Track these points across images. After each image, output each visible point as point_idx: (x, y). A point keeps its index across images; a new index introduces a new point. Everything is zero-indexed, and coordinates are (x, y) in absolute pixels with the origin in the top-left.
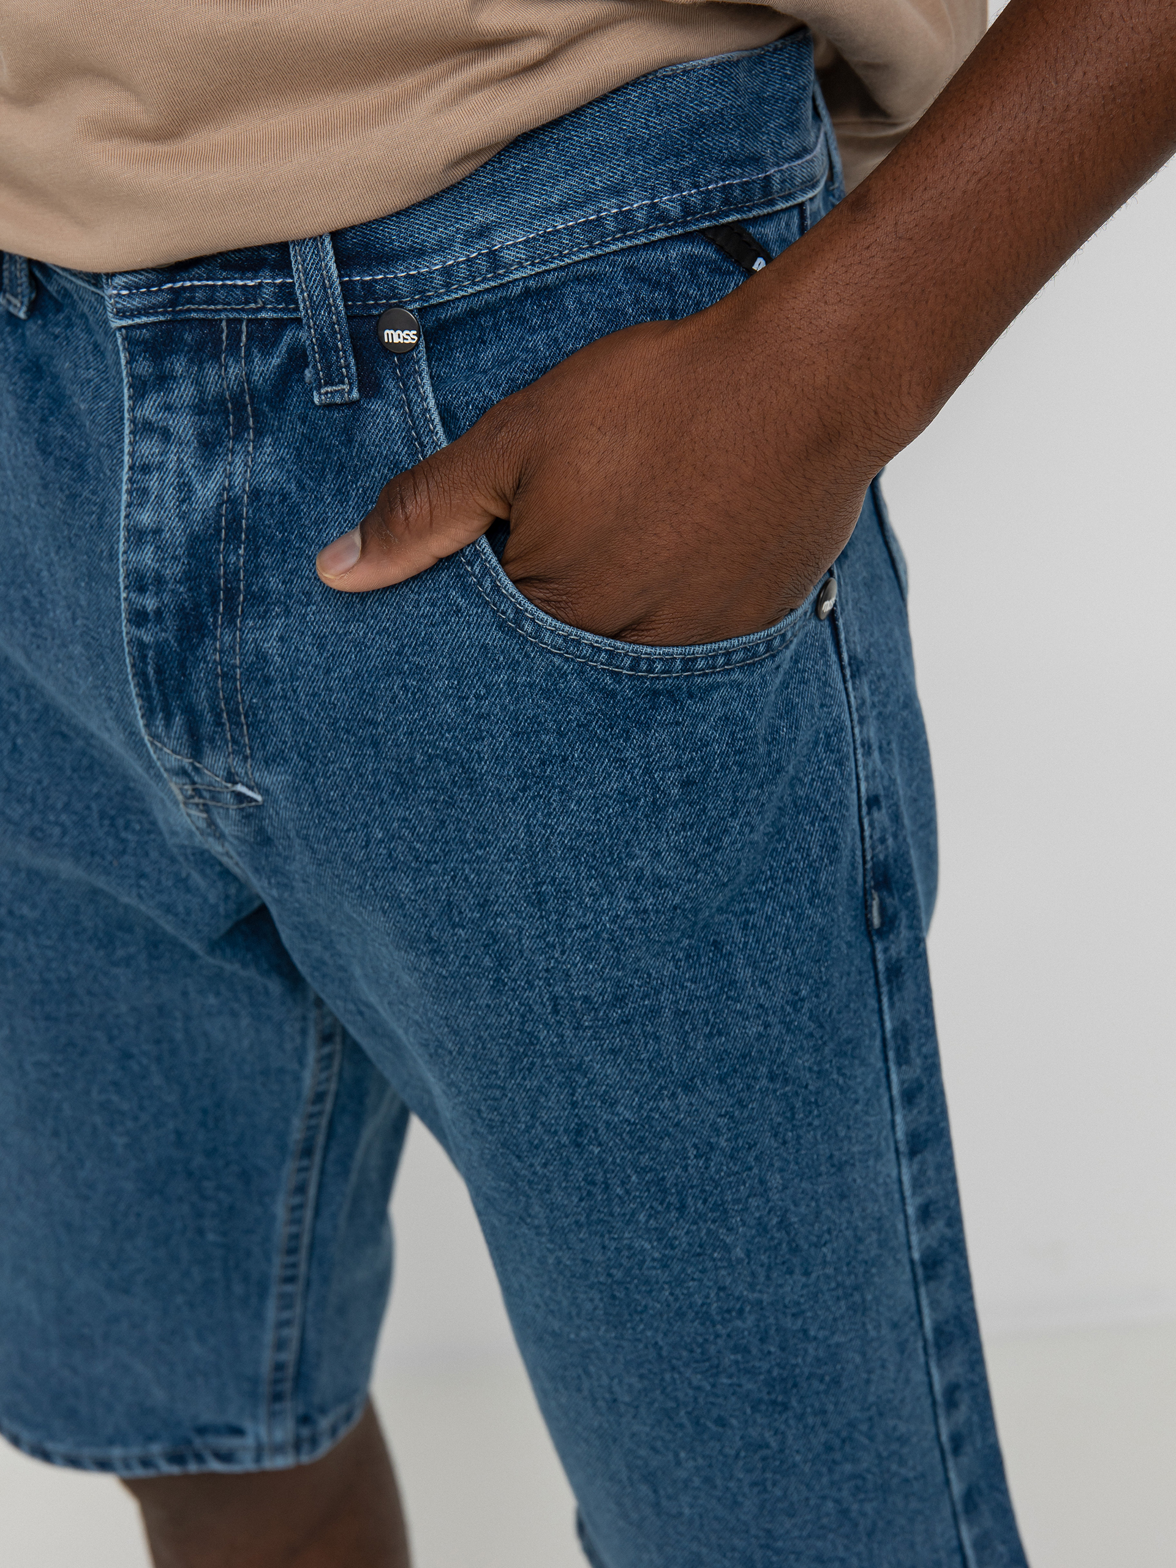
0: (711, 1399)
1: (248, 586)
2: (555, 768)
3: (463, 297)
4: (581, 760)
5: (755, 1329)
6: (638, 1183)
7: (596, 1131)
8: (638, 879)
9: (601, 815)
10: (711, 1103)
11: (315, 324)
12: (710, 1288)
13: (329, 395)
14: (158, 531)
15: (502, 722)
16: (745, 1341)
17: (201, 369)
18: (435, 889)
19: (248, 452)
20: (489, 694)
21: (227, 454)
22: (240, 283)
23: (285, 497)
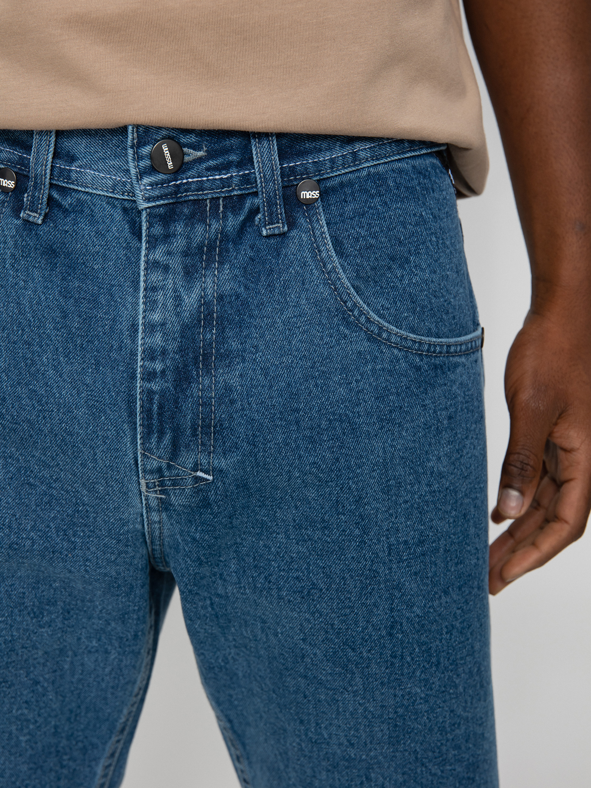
0: (441, 781)
1: (218, 350)
2: (396, 414)
3: (339, 175)
4: (408, 407)
5: (464, 735)
6: (419, 652)
7: (401, 625)
8: (432, 473)
9: (416, 437)
10: (455, 601)
11: (266, 190)
12: (447, 711)
13: (272, 230)
14: (163, 324)
15: (370, 393)
16: (460, 742)
17: (193, 228)
18: (330, 494)
19: (215, 274)
20: (362, 379)
21: (201, 278)
22: (217, 177)
23: (238, 296)
